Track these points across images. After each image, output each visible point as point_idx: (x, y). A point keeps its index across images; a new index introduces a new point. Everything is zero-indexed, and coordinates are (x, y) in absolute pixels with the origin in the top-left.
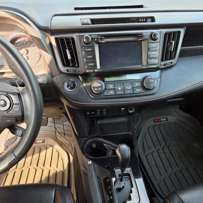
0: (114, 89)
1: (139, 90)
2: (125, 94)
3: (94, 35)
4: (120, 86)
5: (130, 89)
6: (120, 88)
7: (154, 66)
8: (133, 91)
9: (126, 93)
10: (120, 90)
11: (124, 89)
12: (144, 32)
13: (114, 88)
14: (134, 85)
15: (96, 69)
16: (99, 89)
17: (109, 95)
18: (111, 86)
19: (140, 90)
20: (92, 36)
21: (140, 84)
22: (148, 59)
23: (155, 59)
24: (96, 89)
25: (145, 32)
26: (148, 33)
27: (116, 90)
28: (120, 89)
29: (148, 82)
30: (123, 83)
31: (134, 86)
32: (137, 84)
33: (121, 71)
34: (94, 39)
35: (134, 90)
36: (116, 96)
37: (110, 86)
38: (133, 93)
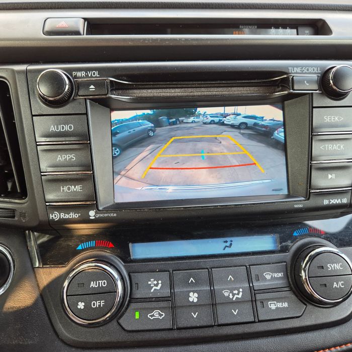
0: (170, 302)
1: (279, 305)
2: (219, 325)
3: (87, 70)
4: (197, 283)
5: (238, 302)
6: (196, 295)
7: (335, 201)
8: (255, 312)
9: (221, 322)
10: (194, 306)
11: (212, 302)
12: (293, 67)
13: (167, 292)
14: (258, 280)
15: (95, 206)
16: (96, 304)
17: (147, 328)
18: (156, 285)
19: (286, 305)
20: (79, 74)
21: (280, 275)
22: (314, 174)
23: (339, 172)
24: (81, 305)
25: (297, 67)
26: (311, 70)
27: (178, 303)
28: (193, 297)
29: (321, 272)
30: (210, 270)
31: (257, 285)
32: (268, 277)
33: (199, 217)
34: (88, 84)
35: (259, 304)
36: (176, 335)
37: (152, 282)
38: (254, 322)
